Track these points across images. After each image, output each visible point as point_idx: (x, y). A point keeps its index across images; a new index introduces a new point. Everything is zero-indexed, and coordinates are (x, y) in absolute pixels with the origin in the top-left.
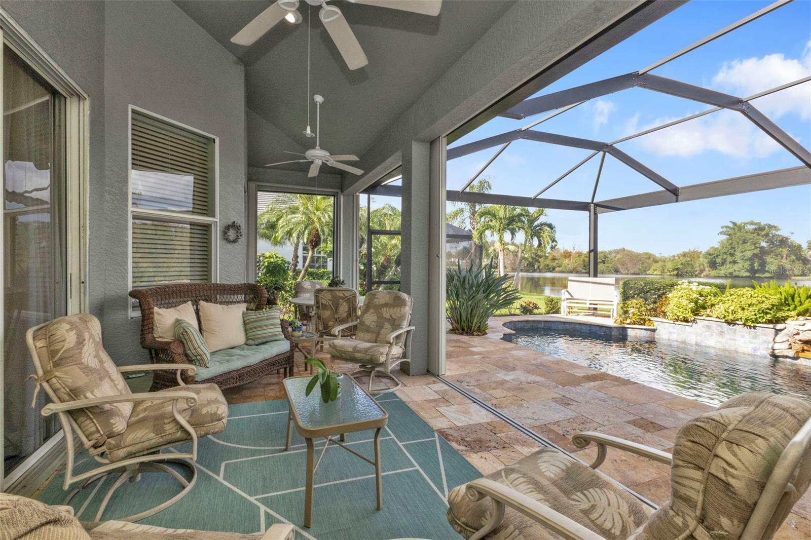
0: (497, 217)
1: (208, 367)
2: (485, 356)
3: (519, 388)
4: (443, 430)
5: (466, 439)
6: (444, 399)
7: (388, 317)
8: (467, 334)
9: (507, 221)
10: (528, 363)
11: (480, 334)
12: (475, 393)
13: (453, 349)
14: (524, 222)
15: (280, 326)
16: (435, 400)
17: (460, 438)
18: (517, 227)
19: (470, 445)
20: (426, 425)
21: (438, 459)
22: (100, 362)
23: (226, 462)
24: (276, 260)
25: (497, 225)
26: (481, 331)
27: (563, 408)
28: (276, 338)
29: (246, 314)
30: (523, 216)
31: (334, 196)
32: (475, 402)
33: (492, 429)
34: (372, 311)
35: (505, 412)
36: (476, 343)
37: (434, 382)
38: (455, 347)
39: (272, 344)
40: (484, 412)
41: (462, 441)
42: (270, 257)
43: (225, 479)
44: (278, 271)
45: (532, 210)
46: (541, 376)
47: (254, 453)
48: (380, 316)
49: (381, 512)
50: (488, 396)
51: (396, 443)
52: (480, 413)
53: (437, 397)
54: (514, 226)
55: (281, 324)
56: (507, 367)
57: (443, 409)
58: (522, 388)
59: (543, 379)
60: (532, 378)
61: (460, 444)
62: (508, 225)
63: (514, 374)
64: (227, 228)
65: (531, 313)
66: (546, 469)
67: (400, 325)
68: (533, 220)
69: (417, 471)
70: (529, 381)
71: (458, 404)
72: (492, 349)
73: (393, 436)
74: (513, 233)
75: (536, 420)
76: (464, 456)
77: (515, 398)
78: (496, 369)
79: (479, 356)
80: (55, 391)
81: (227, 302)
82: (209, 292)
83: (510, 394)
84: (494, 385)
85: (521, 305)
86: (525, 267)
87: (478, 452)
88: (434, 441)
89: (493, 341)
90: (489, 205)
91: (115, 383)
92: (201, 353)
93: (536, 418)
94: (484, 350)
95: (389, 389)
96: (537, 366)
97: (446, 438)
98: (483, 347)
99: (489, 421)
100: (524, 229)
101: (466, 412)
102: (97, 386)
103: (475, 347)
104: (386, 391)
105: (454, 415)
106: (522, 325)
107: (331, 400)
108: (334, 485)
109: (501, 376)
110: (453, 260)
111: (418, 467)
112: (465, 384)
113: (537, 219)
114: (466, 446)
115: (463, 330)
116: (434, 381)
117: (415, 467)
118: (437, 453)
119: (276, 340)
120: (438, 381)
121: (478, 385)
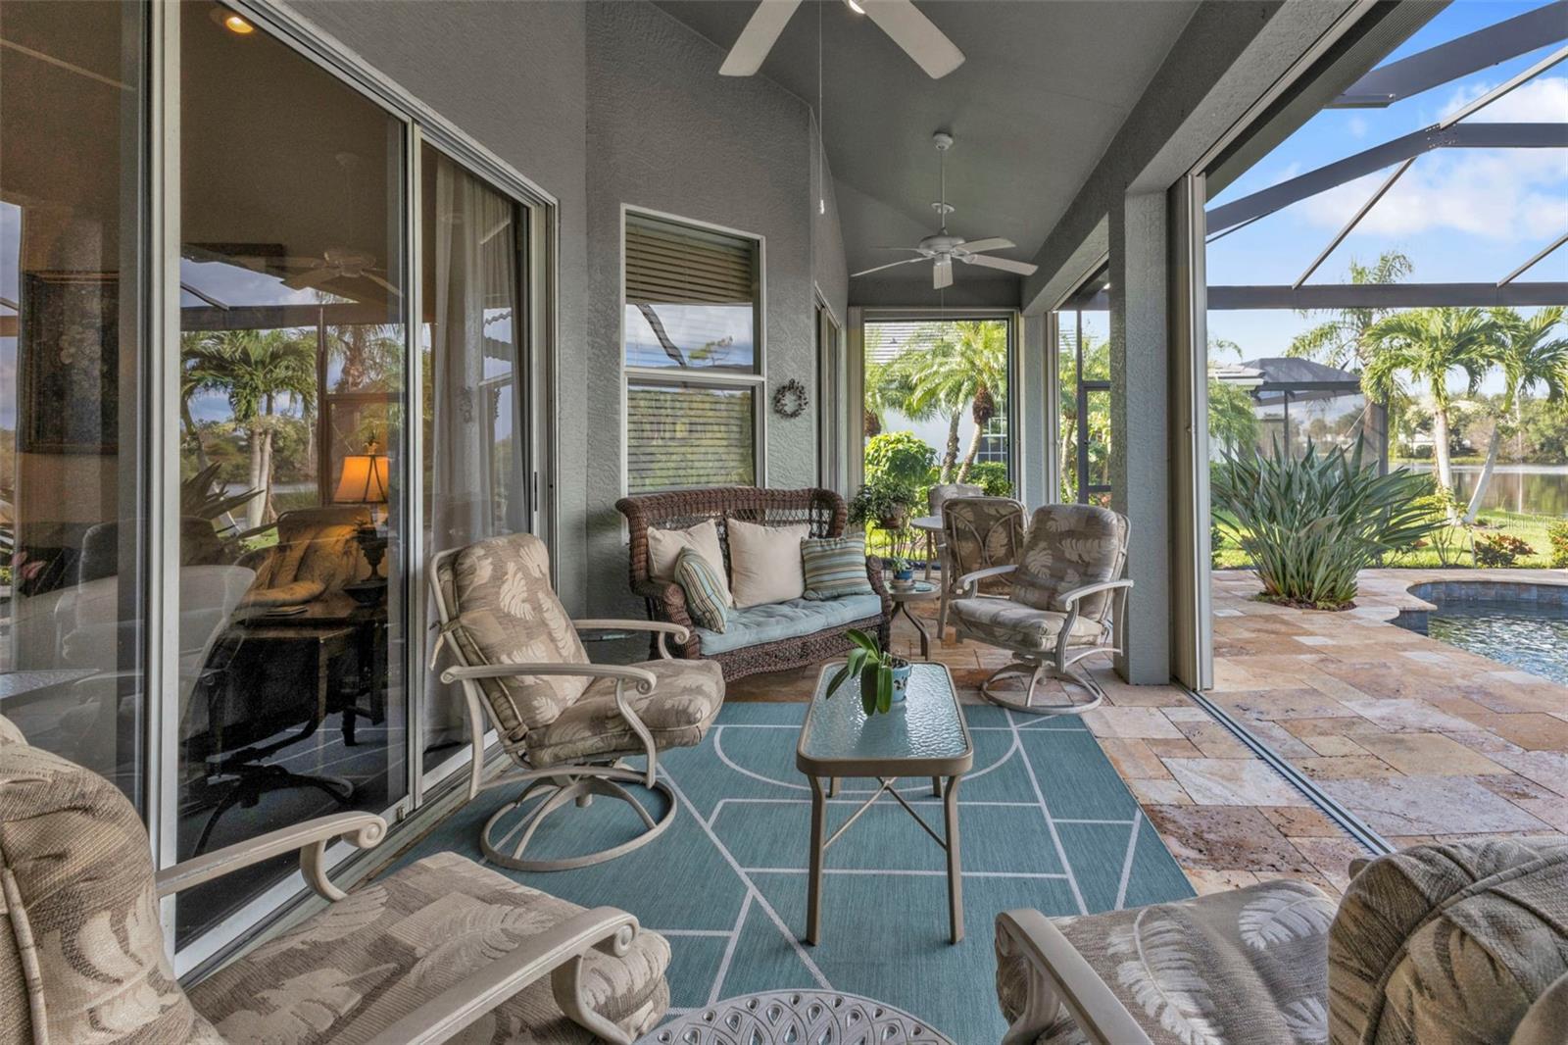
0: (1423, 336)
1: (721, 633)
2: (1325, 657)
3: (1395, 739)
4: (1158, 808)
5: (1206, 836)
6: (1190, 742)
7: (1075, 558)
8: (1300, 603)
9: (1451, 344)
10: (1444, 682)
11: (1333, 606)
12: (1270, 737)
13: (1253, 635)
14: (1503, 345)
15: (864, 568)
16: (1166, 742)
17: (1191, 831)
18: (1484, 356)
19: (1210, 850)
20: (1124, 789)
21: (1122, 866)
22: (534, 609)
23: (727, 800)
24: (907, 446)
25: (1425, 353)
26: (1340, 599)
27: (1503, 803)
28: (856, 589)
29: (807, 542)
30: (1500, 328)
31: (1008, 320)
32: (1263, 758)
33: (1283, 823)
34: (1043, 544)
35: (1333, 792)
36: (1318, 628)
37: (1180, 704)
38: (1259, 631)
39: (846, 601)
40: (1277, 782)
41: (1197, 840)
42: (899, 441)
43: (714, 828)
44: (913, 468)
45: (1529, 314)
46: (1468, 716)
47: (775, 791)
48: (1059, 557)
49: (956, 948)
50: (1300, 748)
51: (1043, 817)
52: (1264, 785)
53: (1175, 734)
54: (1473, 355)
55: (867, 565)
56: (1376, 688)
57: (1178, 763)
58: (1401, 741)
59: (1471, 726)
60: (1436, 719)
61: (1186, 844)
62: (1457, 351)
63: (1389, 705)
64: (781, 391)
65: (1508, 562)
66: (1251, 927)
67: (1097, 576)
68: (1529, 337)
69: (1066, 882)
70: (1427, 726)
71: (1219, 758)
72: (1353, 642)
73: (1042, 803)
74: (1474, 373)
75: (1410, 821)
76: (1184, 872)
77: (1373, 761)
78: (1346, 690)
79: (1314, 656)
80: (461, 647)
81: (779, 522)
82: (746, 502)
83: (1362, 751)
84: (1325, 725)
85: (1478, 544)
86: (1534, 451)
87: (1223, 868)
88: (1129, 828)
89: (1365, 624)
90: (1401, 311)
91: (556, 646)
92: (712, 607)
93: (1412, 816)
94: (1330, 642)
95: (1072, 706)
96: (1467, 693)
97: (1159, 826)
98: (1331, 636)
99: (1282, 803)
100: (1500, 358)
101: (1232, 778)
102: (519, 646)
103: (1312, 634)
104: (1065, 710)
105: (1200, 780)
106: (1471, 592)
107: (880, 711)
108: (889, 876)
109: (1355, 705)
110: (1329, 438)
111: (1070, 876)
112: (1251, 716)
113: (1542, 332)
114: (1201, 851)
115: (1290, 594)
116: (1180, 701)
117: (1064, 872)
118: (1124, 854)
119: (856, 594)
120: (1189, 700)
121: (1285, 721)
